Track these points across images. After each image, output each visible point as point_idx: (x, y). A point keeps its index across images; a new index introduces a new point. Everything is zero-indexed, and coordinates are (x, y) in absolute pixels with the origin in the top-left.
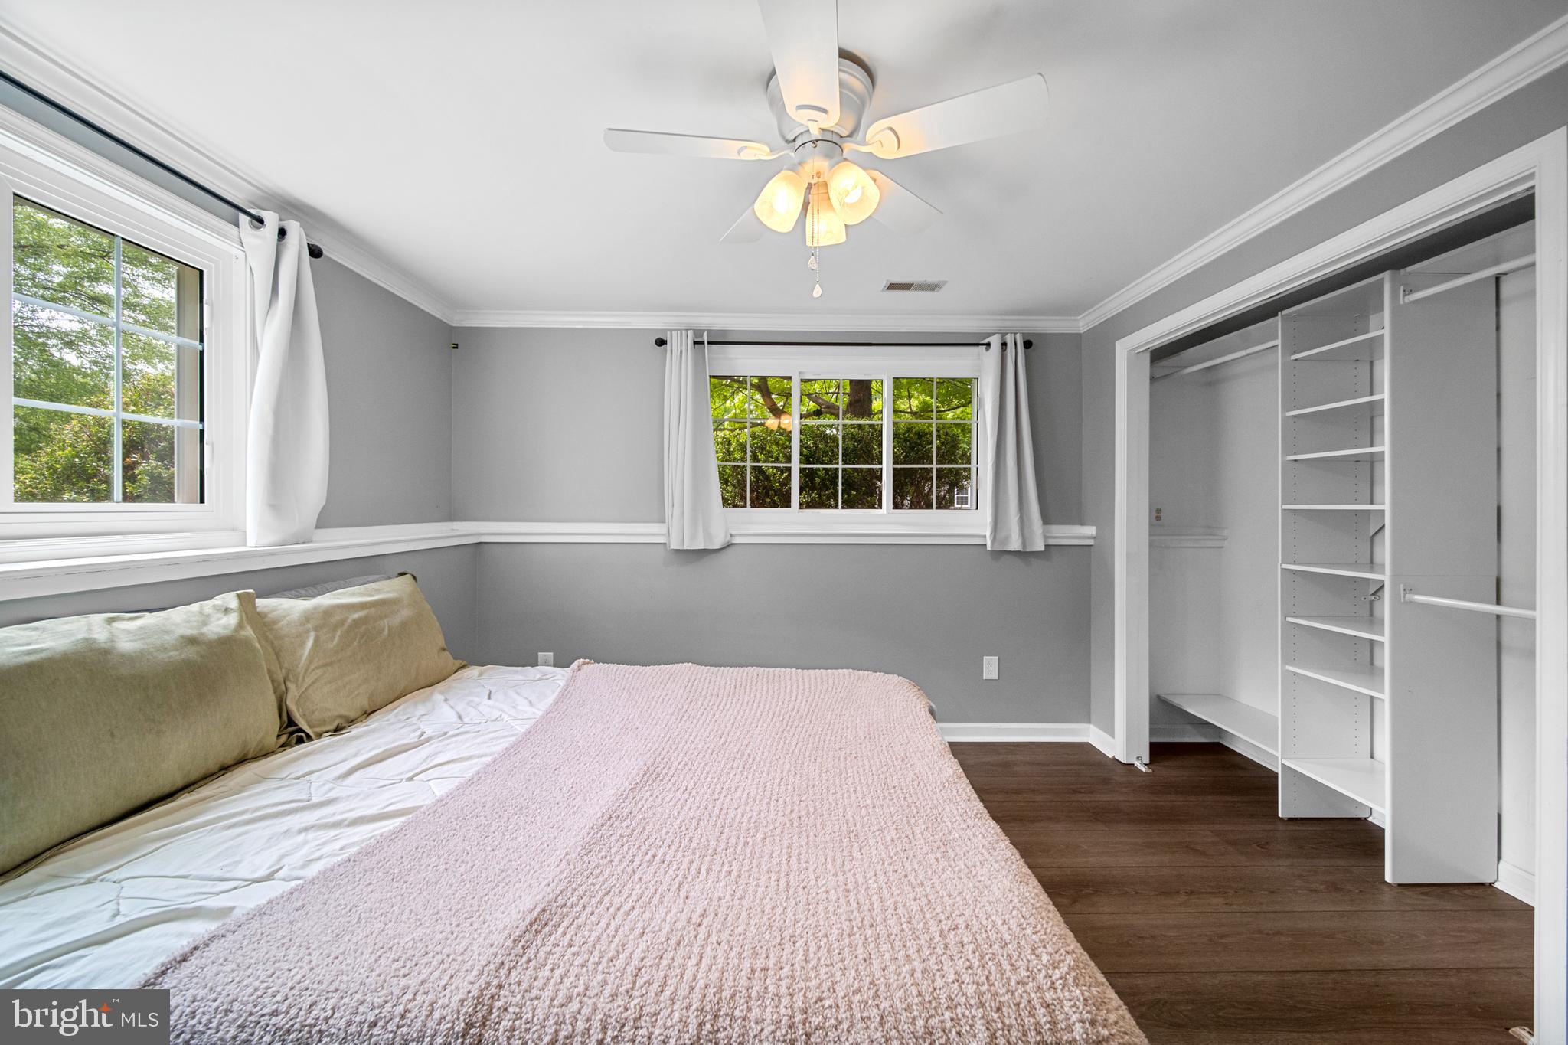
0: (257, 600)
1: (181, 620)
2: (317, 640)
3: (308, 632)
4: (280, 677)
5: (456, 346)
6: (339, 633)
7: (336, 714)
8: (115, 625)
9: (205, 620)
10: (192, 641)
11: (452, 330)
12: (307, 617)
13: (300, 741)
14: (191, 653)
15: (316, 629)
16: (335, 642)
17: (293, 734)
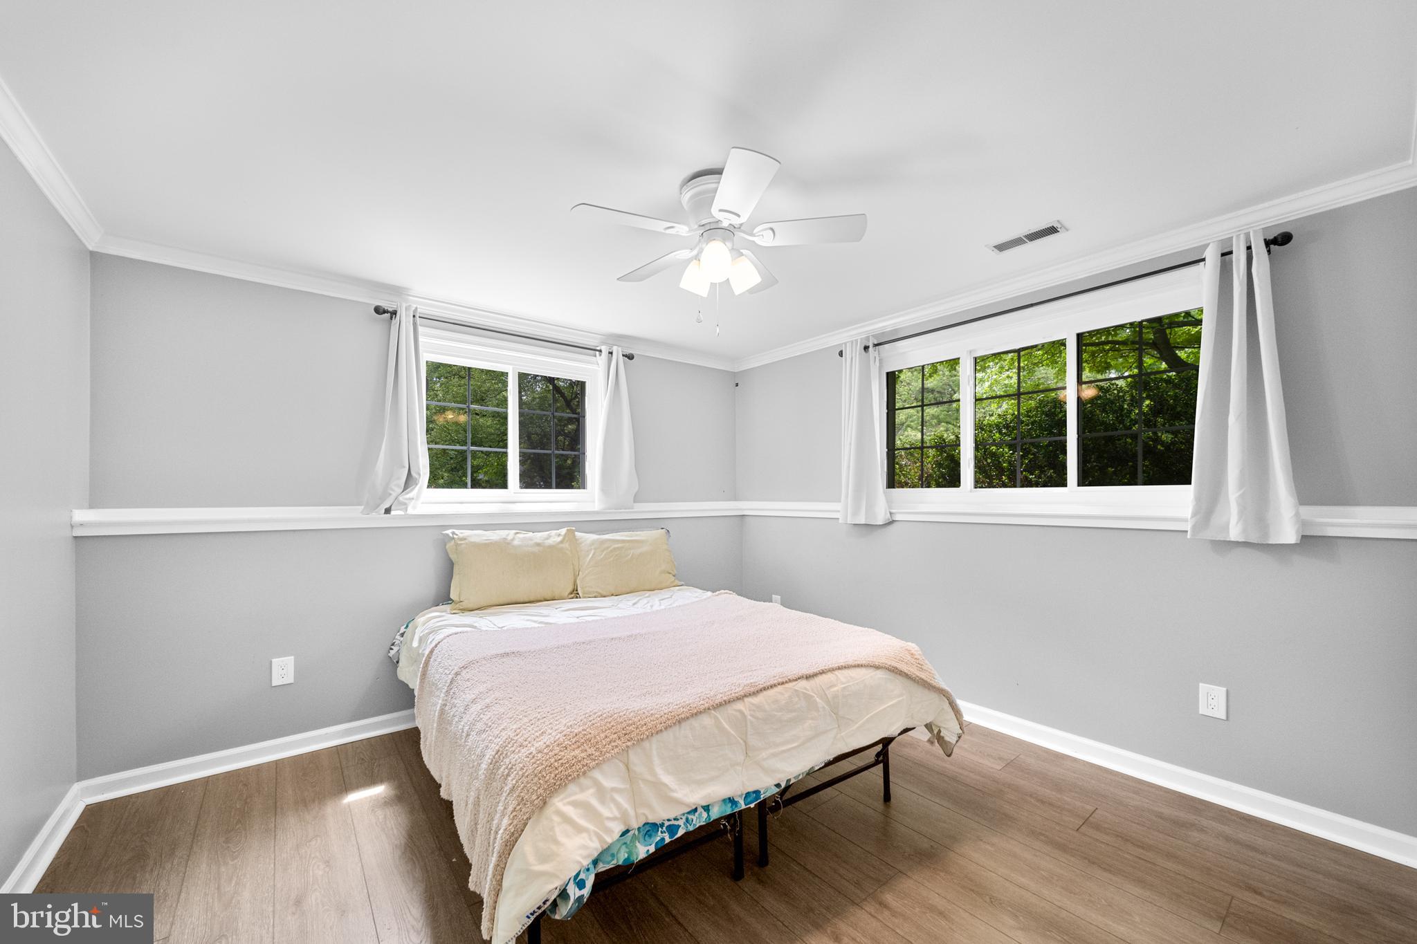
0: (576, 533)
1: (539, 537)
2: (594, 554)
3: (591, 550)
4: (577, 568)
5: (737, 385)
6: (605, 552)
7: (595, 590)
8: (518, 535)
9: (549, 537)
10: (538, 545)
11: (734, 374)
12: (593, 542)
13: (577, 598)
14: (536, 549)
15: (595, 549)
16: (602, 557)
17: (575, 594)
